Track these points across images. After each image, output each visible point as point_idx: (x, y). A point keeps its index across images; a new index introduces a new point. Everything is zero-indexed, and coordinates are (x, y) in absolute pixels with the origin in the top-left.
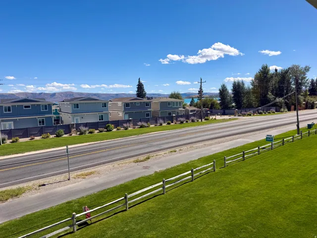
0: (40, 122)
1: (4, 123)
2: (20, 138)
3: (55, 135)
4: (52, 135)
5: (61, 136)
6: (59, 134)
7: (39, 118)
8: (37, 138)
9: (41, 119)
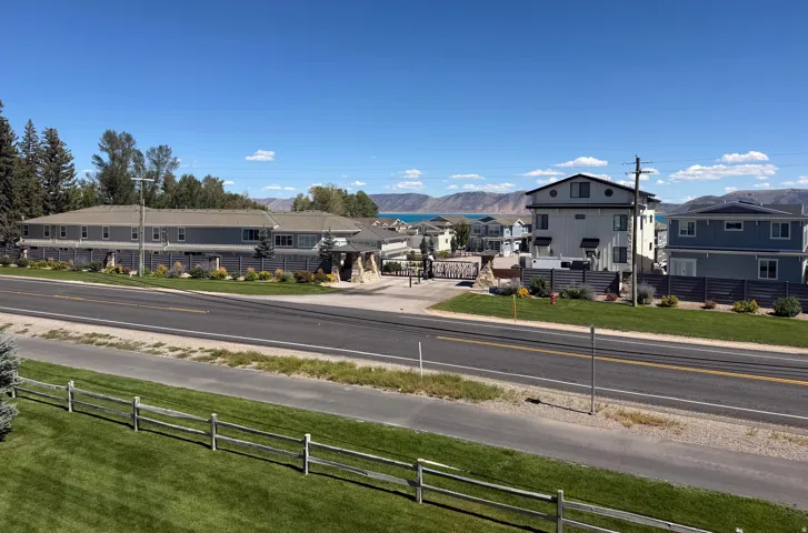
0: (763, 269)
1: (677, 259)
2: (680, 299)
3: (772, 311)
4: (763, 306)
5: (787, 315)
6: (782, 309)
7: (763, 257)
8: (721, 307)
9: (768, 260)
